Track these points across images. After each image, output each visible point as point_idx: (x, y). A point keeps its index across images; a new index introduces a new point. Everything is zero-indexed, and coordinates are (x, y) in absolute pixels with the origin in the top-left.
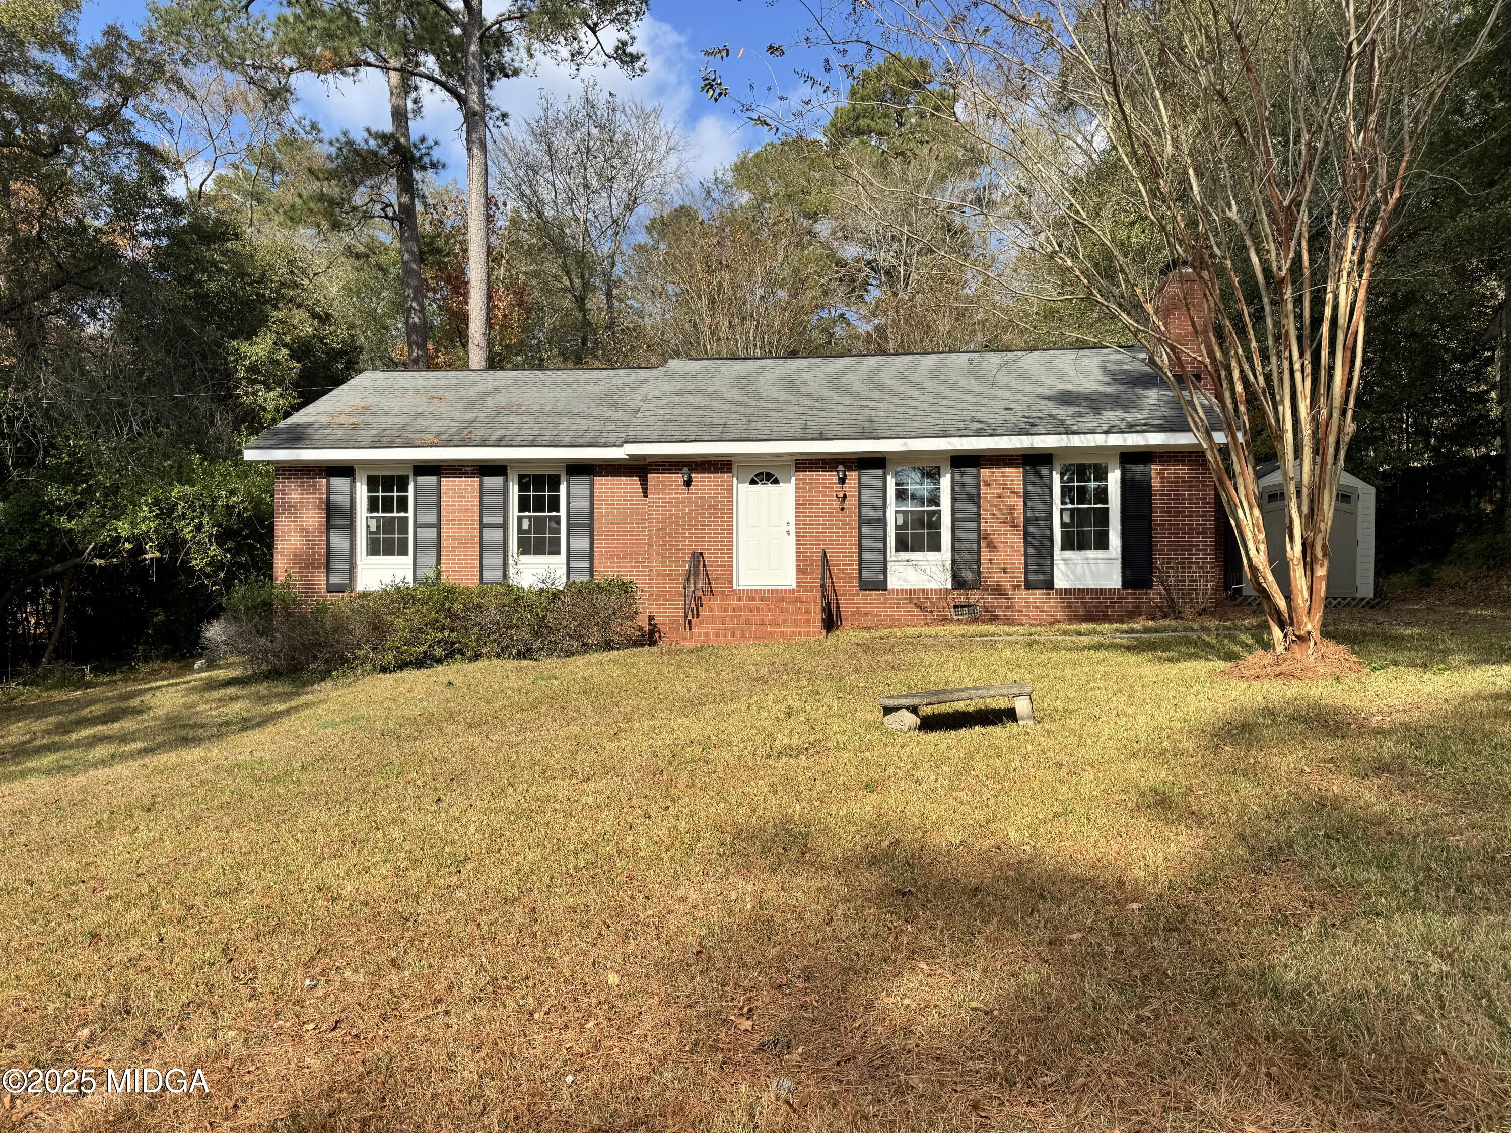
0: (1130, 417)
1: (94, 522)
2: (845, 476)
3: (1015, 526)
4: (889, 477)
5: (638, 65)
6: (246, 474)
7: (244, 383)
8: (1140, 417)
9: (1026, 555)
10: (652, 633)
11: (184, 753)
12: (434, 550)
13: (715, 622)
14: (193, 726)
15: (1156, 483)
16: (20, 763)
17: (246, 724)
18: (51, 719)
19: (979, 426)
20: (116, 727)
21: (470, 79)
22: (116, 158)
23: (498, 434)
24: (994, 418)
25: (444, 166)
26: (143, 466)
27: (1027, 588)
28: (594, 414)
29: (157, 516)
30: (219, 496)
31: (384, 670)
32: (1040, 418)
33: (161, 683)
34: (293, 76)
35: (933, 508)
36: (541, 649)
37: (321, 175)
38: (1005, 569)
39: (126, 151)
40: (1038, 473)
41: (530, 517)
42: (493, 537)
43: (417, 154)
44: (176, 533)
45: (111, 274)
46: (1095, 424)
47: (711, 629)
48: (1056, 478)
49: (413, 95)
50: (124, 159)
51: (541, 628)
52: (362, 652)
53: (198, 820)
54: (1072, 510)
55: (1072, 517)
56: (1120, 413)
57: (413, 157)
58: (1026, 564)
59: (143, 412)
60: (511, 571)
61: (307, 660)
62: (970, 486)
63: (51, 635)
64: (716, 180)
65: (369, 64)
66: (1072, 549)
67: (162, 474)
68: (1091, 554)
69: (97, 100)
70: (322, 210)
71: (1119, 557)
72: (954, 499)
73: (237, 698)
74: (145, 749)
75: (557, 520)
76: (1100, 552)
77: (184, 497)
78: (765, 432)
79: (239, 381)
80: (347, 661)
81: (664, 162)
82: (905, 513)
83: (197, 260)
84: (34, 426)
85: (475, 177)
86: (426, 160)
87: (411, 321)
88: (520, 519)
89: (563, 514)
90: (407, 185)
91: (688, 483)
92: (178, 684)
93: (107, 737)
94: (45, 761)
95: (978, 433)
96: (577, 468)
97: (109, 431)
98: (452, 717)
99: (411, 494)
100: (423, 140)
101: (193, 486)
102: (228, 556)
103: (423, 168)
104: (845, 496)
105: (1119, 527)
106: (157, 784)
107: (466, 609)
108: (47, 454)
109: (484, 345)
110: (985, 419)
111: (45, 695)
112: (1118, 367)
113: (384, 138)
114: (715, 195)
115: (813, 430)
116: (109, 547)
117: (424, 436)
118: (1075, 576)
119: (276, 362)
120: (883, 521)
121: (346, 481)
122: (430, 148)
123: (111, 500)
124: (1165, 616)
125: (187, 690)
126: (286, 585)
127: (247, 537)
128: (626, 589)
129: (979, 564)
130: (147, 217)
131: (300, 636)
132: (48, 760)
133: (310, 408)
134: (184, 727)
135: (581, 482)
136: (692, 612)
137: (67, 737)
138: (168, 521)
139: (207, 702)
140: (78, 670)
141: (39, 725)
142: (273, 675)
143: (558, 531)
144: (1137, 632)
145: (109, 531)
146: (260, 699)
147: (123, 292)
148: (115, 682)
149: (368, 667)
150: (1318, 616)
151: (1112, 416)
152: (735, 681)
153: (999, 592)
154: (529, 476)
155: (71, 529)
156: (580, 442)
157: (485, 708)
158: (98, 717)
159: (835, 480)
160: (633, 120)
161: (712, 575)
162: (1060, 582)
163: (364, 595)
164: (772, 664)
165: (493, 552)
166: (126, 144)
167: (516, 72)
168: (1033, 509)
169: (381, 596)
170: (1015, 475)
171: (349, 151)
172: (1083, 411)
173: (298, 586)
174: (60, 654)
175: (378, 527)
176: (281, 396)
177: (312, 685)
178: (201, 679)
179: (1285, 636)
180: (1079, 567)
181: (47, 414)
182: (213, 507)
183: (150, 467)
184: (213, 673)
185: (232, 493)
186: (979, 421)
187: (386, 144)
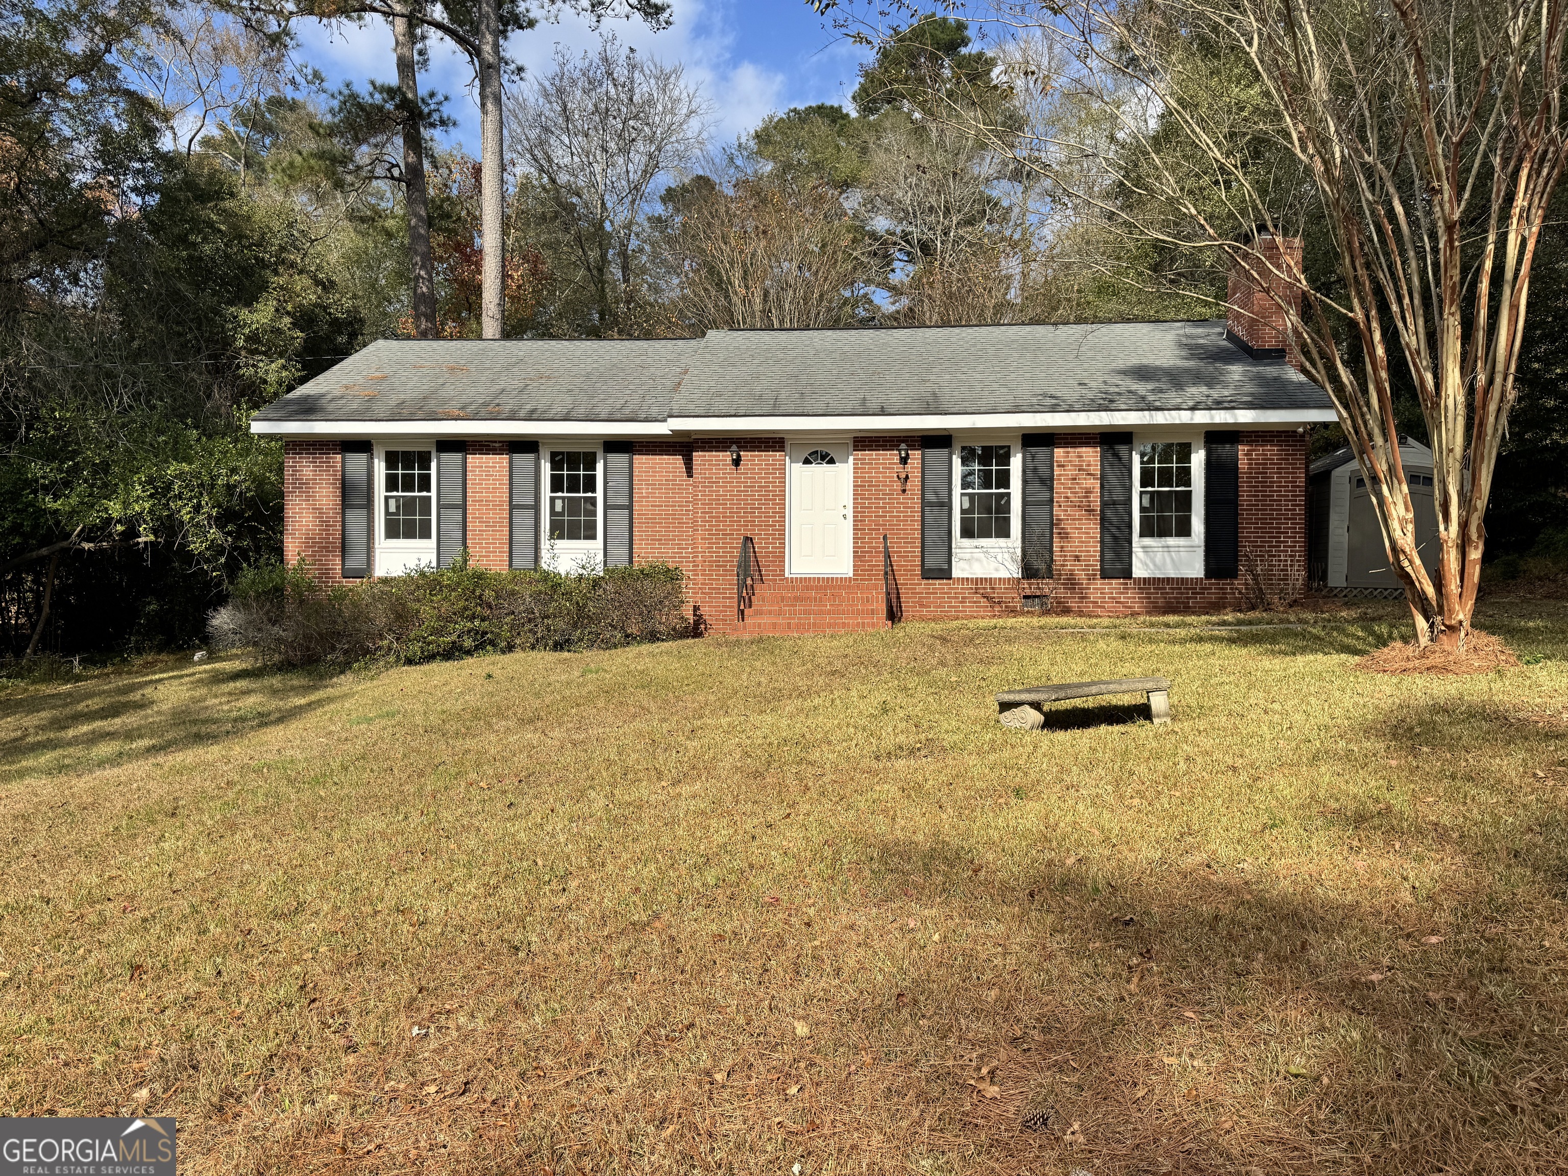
0: (1215, 393)
1: (82, 503)
2: (907, 455)
3: (1090, 511)
4: (954, 457)
5: (663, 17)
6: (247, 451)
7: (243, 353)
8: (1226, 393)
9: (1102, 542)
10: (697, 623)
11: (201, 751)
12: (459, 534)
13: (770, 612)
14: (205, 722)
15: (1243, 464)
16: (13, 762)
17: (264, 720)
18: (43, 714)
19: (1054, 401)
20: (116, 723)
21: (483, 27)
22: (101, 106)
23: (528, 407)
24: (1071, 394)
25: (454, 124)
26: (135, 441)
27: (1103, 578)
28: (631, 387)
29: (151, 496)
30: (220, 475)
31: (410, 662)
32: (1119, 394)
33: (162, 676)
34: (294, 21)
35: (1002, 490)
36: (581, 640)
37: (321, 131)
38: (1077, 556)
39: (112, 99)
40: (1116, 455)
41: (563, 498)
42: (524, 519)
43: (426, 110)
44: (172, 514)
45: (96, 234)
46: (1179, 400)
47: (765, 620)
48: (1136, 458)
49: (419, 46)
50: (110, 108)
51: (580, 618)
52: (386, 642)
53: (233, 827)
54: (1152, 494)
55: (1152, 500)
56: (1204, 389)
57: (421, 112)
58: (1102, 552)
59: (134, 383)
60: (545, 555)
61: (325, 651)
62: (1043, 470)
63: (33, 627)
64: (740, 145)
65: (375, 10)
66: (1152, 535)
67: (156, 450)
68: (1171, 541)
69: (78, 45)
70: (323, 167)
71: (1202, 544)
72: (1025, 482)
73: (247, 692)
74: (154, 747)
75: (593, 501)
76: (1182, 539)
77: (180, 476)
78: (820, 407)
79: (237, 351)
80: (367, 652)
81: (685, 127)
82: (971, 496)
83: (192, 219)
84: (16, 397)
85: (490, 135)
86: (436, 116)
87: (419, 291)
88: (553, 500)
89: (599, 494)
90: (414, 143)
91: (737, 462)
92: (182, 677)
93: (108, 734)
94: (42, 760)
95: (1054, 409)
96: (615, 445)
97: (97, 403)
98: (501, 714)
99: (433, 472)
100: (432, 95)
101: (190, 463)
102: (229, 539)
103: (433, 125)
104: (907, 477)
105: (1203, 512)
106: (178, 786)
107: (498, 597)
108: (29, 427)
109: (499, 316)
110: (1059, 394)
111: (31, 688)
112: (1193, 342)
113: (391, 92)
114: (739, 162)
115: (873, 405)
116: (98, 529)
117: (448, 408)
118: (1155, 565)
119: (279, 331)
120: (947, 505)
121: (363, 457)
122: (441, 103)
123: (101, 479)
124: (1253, 608)
125: (192, 683)
126: (299, 569)
127: (248, 519)
128: (672, 576)
129: (1051, 551)
130: (138, 172)
131: (317, 625)
132: (46, 758)
133: (321, 378)
134: (195, 722)
135: (619, 460)
136: (745, 600)
137: (63, 734)
138: (164, 501)
139: (216, 696)
140: (66, 662)
141: (31, 721)
142: (286, 667)
143: (594, 514)
144: (1230, 624)
145: (98, 511)
146: (274, 692)
147: (111, 252)
148: (107, 675)
149: (392, 659)
150: (1470, 604)
151: (1197, 392)
152: (809, 674)
153: (1071, 583)
154: (563, 453)
155: (58, 510)
156: (619, 416)
157: (537, 703)
158: (96, 712)
159: (896, 459)
160: (653, 81)
161: (762, 562)
162: (1138, 571)
163: (385, 581)
164: (846, 656)
165: (524, 536)
166: (112, 92)
167: (531, 24)
168: (1110, 492)
169: (405, 582)
170: (1091, 456)
171: (353, 105)
172: (1164, 387)
173: (312, 572)
174: (47, 644)
175: (398, 507)
176: (284, 367)
177: (331, 678)
178: (205, 671)
179: (1432, 626)
180: (1159, 555)
181: (29, 383)
182: (213, 486)
183: (143, 443)
184: (217, 665)
185: (234, 471)
186: (1052, 397)
187: (393, 99)
